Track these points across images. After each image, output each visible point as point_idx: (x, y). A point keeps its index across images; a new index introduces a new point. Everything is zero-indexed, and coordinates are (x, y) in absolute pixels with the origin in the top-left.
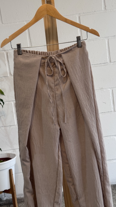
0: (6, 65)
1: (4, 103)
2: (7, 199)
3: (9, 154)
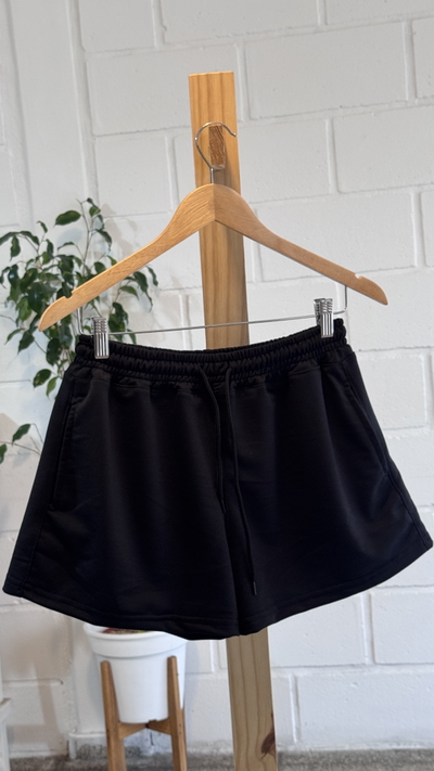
2: (158, 754)
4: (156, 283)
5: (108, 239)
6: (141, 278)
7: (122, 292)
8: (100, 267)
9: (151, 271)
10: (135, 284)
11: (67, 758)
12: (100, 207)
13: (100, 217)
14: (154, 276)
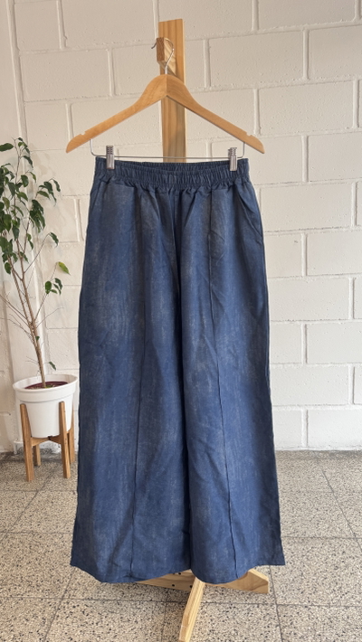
0: (75, 220)
1: (61, 286)
3: (67, 376)
4: (59, 190)
5: (31, 162)
6: (48, 185)
7: (39, 195)
8: (24, 178)
9: (56, 182)
10: (46, 190)
11: (12, 454)
12: (28, 145)
13: (27, 150)
14: (58, 186)
